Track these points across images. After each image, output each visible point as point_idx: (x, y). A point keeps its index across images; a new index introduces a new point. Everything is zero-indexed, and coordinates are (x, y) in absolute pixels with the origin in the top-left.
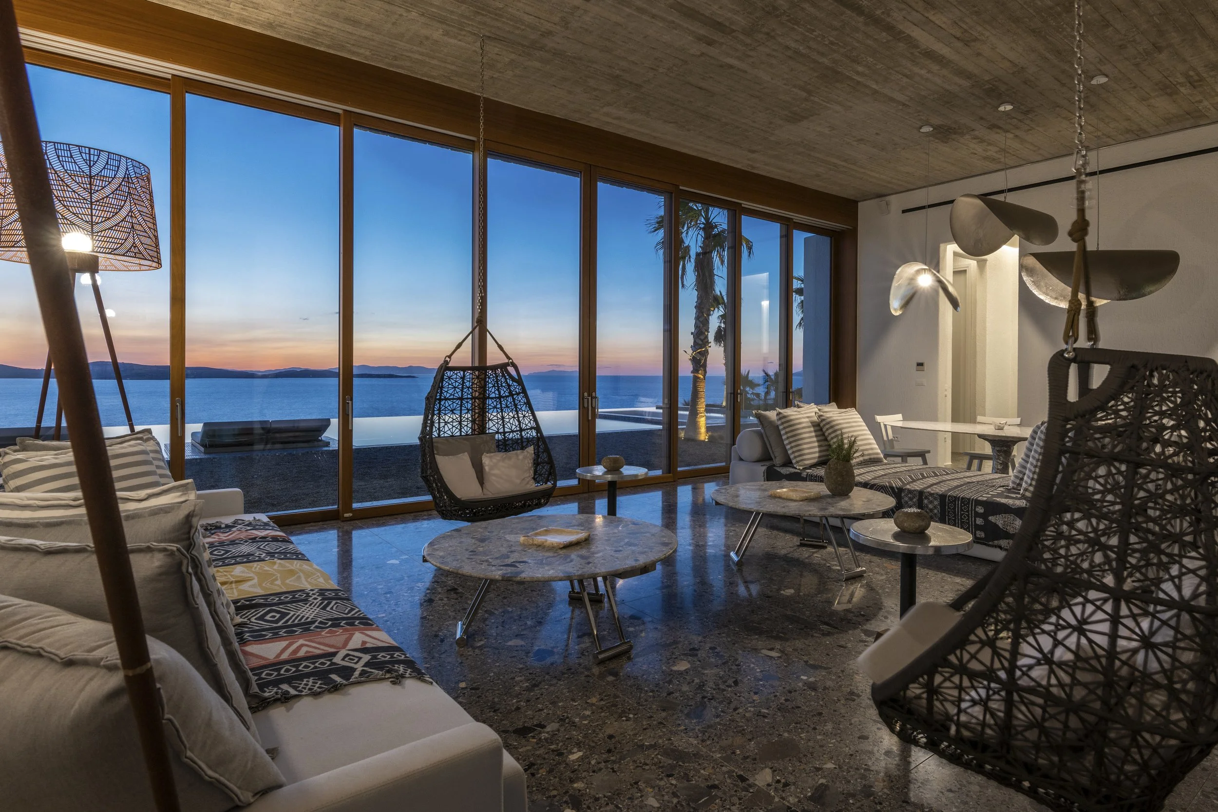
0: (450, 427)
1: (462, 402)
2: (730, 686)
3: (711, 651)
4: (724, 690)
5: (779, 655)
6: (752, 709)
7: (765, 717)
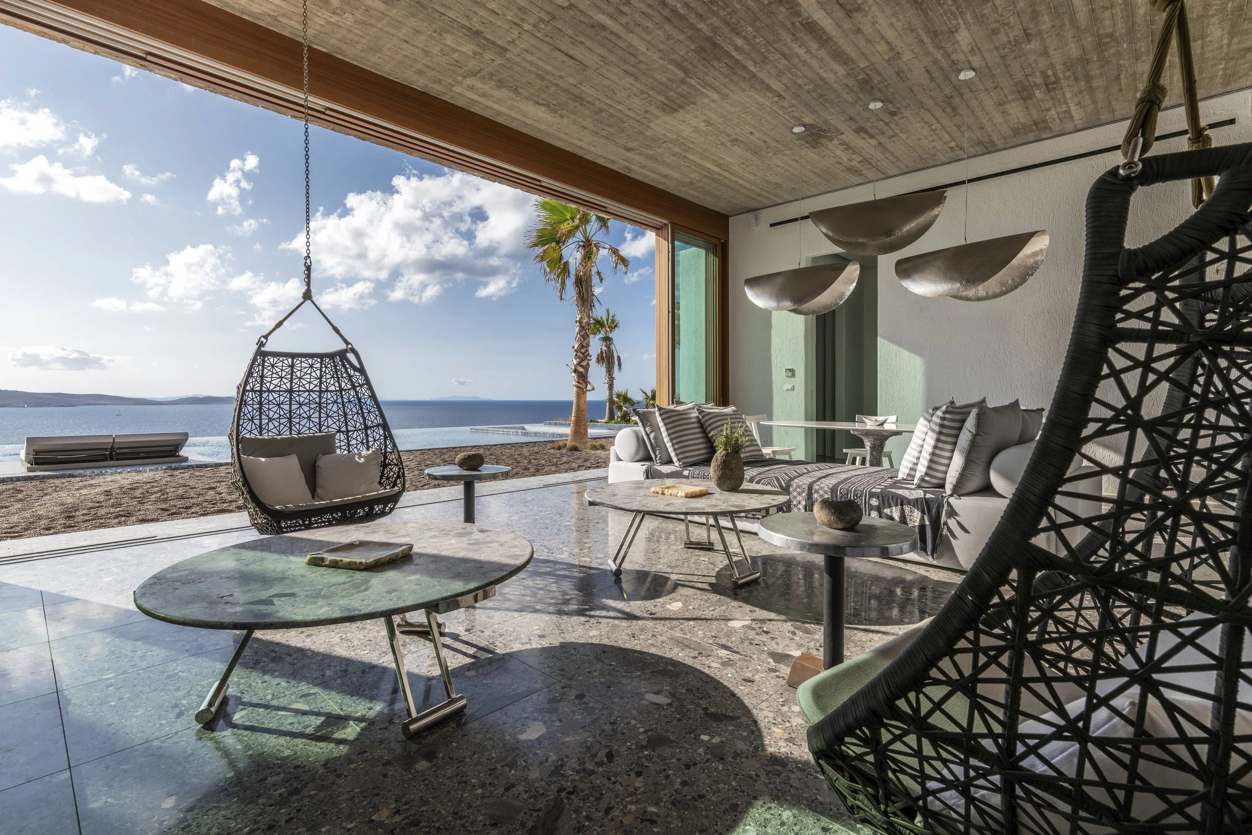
0: (277, 424)
1: (291, 396)
2: (600, 764)
3: (577, 702)
4: (592, 772)
5: (669, 701)
6: (633, 808)
7: (653, 822)
